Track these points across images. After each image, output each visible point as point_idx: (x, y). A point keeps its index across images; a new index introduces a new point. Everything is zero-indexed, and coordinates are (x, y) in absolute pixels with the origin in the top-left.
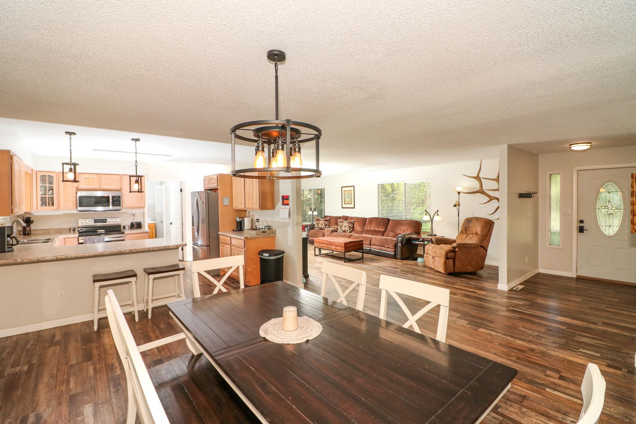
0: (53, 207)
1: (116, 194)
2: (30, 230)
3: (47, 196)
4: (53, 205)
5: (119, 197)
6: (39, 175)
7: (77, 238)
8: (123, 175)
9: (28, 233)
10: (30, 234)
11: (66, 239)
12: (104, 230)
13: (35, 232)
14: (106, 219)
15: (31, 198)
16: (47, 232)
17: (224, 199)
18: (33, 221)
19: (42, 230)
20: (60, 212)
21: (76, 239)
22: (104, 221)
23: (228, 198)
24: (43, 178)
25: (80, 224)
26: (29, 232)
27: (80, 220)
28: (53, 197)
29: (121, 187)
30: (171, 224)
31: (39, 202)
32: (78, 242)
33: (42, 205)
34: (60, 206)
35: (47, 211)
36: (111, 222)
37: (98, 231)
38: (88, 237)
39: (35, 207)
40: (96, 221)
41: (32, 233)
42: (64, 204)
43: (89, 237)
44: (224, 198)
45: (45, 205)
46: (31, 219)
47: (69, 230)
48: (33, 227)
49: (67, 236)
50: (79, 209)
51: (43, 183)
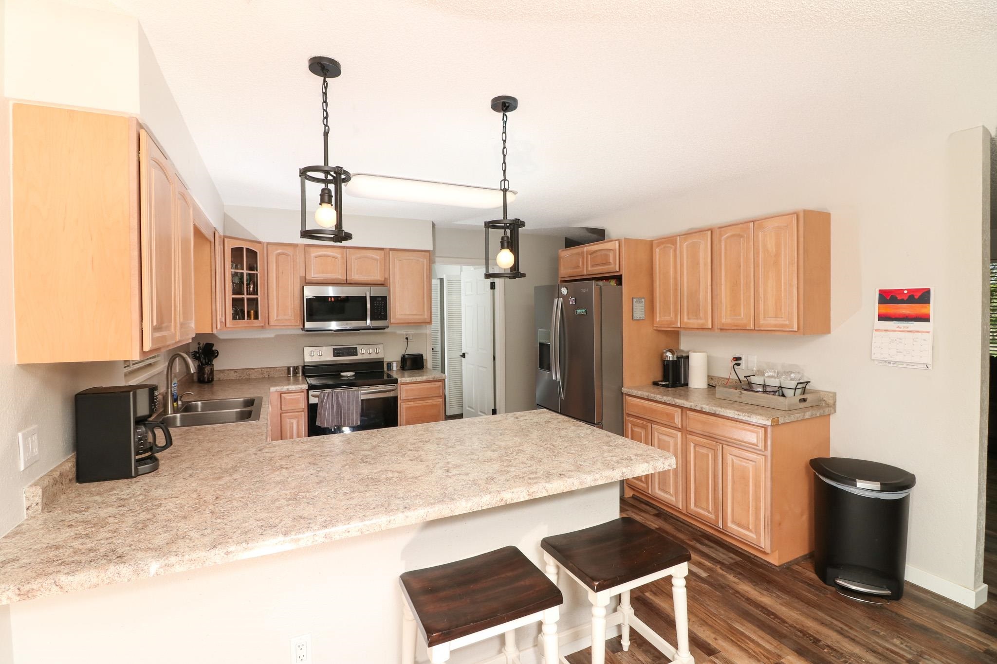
0: (256, 321)
1: (377, 292)
2: (212, 371)
3: (245, 297)
4: (256, 317)
5: (384, 299)
6: (230, 245)
7: (305, 392)
8: (391, 249)
9: (208, 379)
10: (213, 380)
11: (282, 395)
12: (353, 373)
13: (222, 376)
14: (356, 348)
15: (213, 300)
16: (245, 377)
17: (634, 304)
18: (218, 352)
19: (235, 371)
20: (269, 334)
21: (304, 395)
22: (353, 351)
23: (643, 300)
24: (237, 253)
25: (308, 359)
26: (210, 377)
27: (307, 350)
28: (257, 299)
29: (387, 276)
30: (464, 355)
31: (230, 311)
32: (306, 401)
33: (234, 318)
34: (271, 320)
35: (244, 330)
36: (365, 353)
37: (343, 374)
38: (327, 391)
39: (221, 322)
40: (337, 352)
41: (215, 379)
42: (277, 317)
43: (329, 391)
44: (635, 300)
45: (241, 317)
46: (214, 349)
47: (286, 371)
48: (219, 364)
49: (285, 388)
50: (308, 325)
51: (237, 268)
